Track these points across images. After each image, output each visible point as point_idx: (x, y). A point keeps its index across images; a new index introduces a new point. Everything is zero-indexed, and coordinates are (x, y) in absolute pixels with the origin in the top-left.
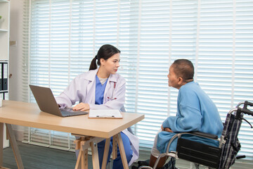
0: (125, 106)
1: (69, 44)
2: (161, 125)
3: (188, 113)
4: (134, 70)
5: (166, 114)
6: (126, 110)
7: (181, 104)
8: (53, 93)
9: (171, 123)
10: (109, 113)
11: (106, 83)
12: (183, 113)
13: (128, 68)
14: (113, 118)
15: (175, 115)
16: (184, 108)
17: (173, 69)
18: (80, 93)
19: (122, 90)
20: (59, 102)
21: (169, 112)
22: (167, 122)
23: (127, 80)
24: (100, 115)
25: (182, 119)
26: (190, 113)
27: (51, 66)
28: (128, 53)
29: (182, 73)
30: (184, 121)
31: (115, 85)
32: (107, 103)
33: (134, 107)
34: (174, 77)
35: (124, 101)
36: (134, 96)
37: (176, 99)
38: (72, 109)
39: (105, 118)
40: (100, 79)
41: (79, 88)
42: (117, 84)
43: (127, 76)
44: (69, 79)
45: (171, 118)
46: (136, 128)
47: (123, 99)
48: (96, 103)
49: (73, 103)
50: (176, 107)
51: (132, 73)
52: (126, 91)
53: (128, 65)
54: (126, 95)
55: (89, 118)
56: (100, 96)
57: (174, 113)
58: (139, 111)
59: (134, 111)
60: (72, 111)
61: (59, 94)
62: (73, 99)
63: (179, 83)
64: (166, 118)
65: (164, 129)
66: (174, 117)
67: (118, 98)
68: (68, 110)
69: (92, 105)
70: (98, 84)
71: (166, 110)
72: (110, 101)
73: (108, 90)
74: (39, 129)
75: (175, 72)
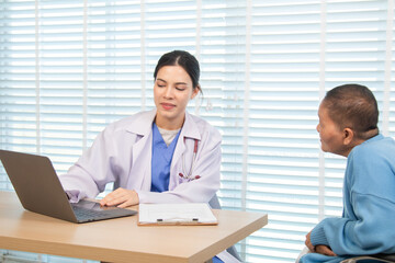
0: (219, 194)
1: (85, 59)
2: (304, 238)
3: (370, 210)
4: (238, 109)
5: (316, 211)
6: (221, 203)
7: (354, 188)
8: (55, 167)
9: (329, 234)
10: (185, 212)
11: (176, 140)
12: (360, 211)
13: (223, 106)
14: (196, 223)
15: (339, 214)
16: (362, 200)
17: (326, 111)
18: (117, 162)
19: (214, 156)
20: (67, 186)
21: (322, 207)
22: (320, 231)
23: (222, 132)
24: (166, 218)
25: (358, 225)
26: (377, 210)
27: (43, 110)
28: (223, 69)
29: (350, 117)
30: (363, 230)
31: (196, 147)
32: (177, 188)
33: (239, 195)
34: (332, 128)
35: (218, 183)
36: (239, 169)
37: (342, 175)
38: (97, 204)
39: (178, 224)
40: (162, 131)
41: (114, 152)
42: (200, 145)
43: (222, 124)
44: (84, 141)
45: (330, 222)
46: (244, 246)
47: (214, 180)
48: (154, 188)
49: (101, 189)
50: (341, 194)
51: (233, 115)
52: (223, 160)
53: (223, 97)
54: (222, 168)
55: (140, 225)
56: (161, 169)
57: (336, 210)
58: (250, 206)
59: (239, 204)
60: (99, 209)
61: (67, 167)
62: (101, 177)
63: (347, 141)
64: (317, 221)
65: (315, 248)
66: (337, 219)
67: (204, 176)
68: (89, 207)
69: (145, 195)
70: (158, 143)
71: (316, 202)
72: (185, 183)
73: (181, 157)
74: (13, 252)
75: (333, 118)
